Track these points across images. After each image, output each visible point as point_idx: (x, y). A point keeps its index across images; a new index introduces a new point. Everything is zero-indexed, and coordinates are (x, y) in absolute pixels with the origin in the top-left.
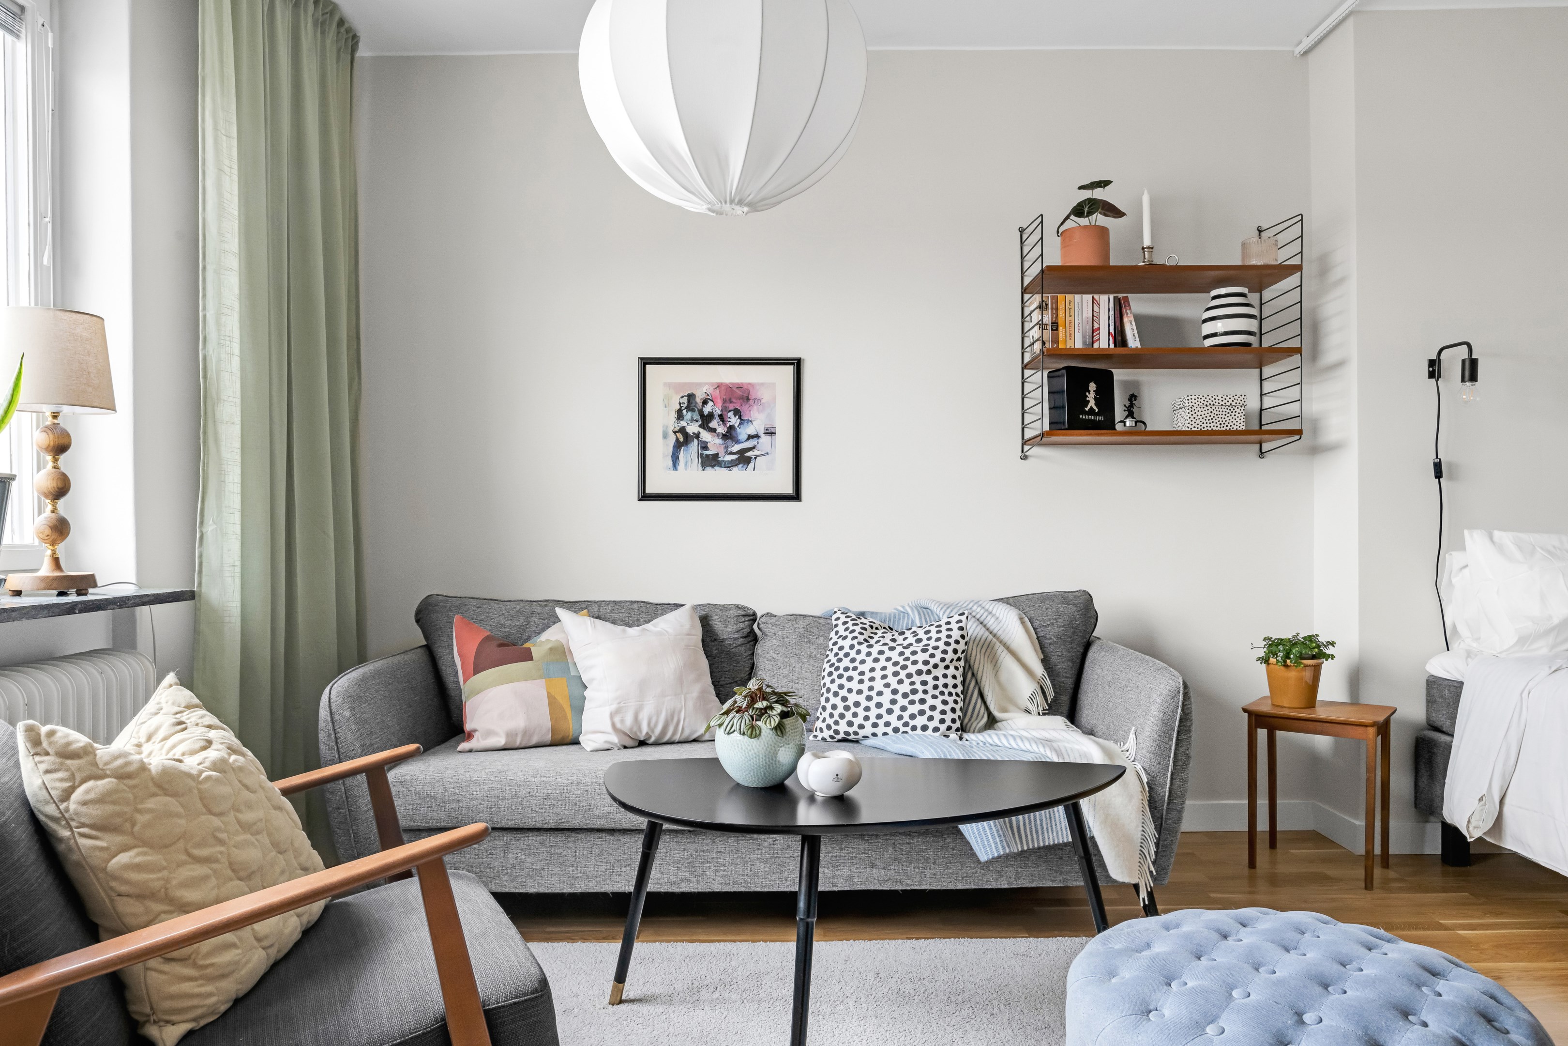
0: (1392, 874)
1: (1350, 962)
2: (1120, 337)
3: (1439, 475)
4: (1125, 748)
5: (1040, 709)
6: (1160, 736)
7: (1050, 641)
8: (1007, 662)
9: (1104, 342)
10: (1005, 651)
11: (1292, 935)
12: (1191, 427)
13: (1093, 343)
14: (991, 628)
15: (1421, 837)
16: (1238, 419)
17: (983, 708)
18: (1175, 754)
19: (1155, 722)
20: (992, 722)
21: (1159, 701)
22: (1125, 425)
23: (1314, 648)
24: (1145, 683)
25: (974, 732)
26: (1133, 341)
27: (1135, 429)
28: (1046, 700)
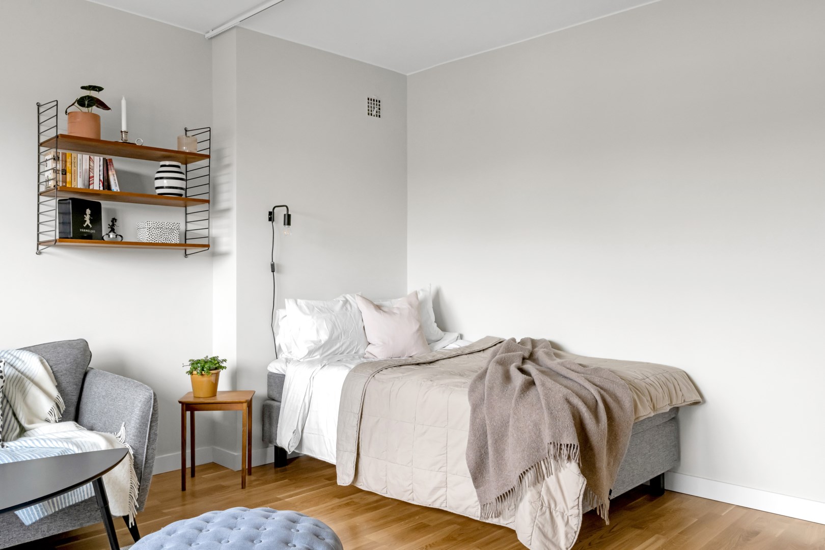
0: (253, 478)
1: (260, 527)
2: (107, 184)
3: (273, 271)
4: (118, 435)
5: (57, 418)
6: (140, 425)
7: (61, 373)
8: (33, 390)
9: (97, 186)
10: (31, 383)
11: (232, 521)
12: (149, 240)
13: (89, 185)
14: (19, 369)
15: (265, 455)
16: (175, 237)
17: (16, 423)
18: (149, 434)
19: (137, 418)
20: (23, 431)
21: (140, 405)
22: (109, 237)
23: (216, 364)
24: (130, 395)
25: (11, 441)
26: (115, 187)
27: (115, 240)
28: (60, 411)
